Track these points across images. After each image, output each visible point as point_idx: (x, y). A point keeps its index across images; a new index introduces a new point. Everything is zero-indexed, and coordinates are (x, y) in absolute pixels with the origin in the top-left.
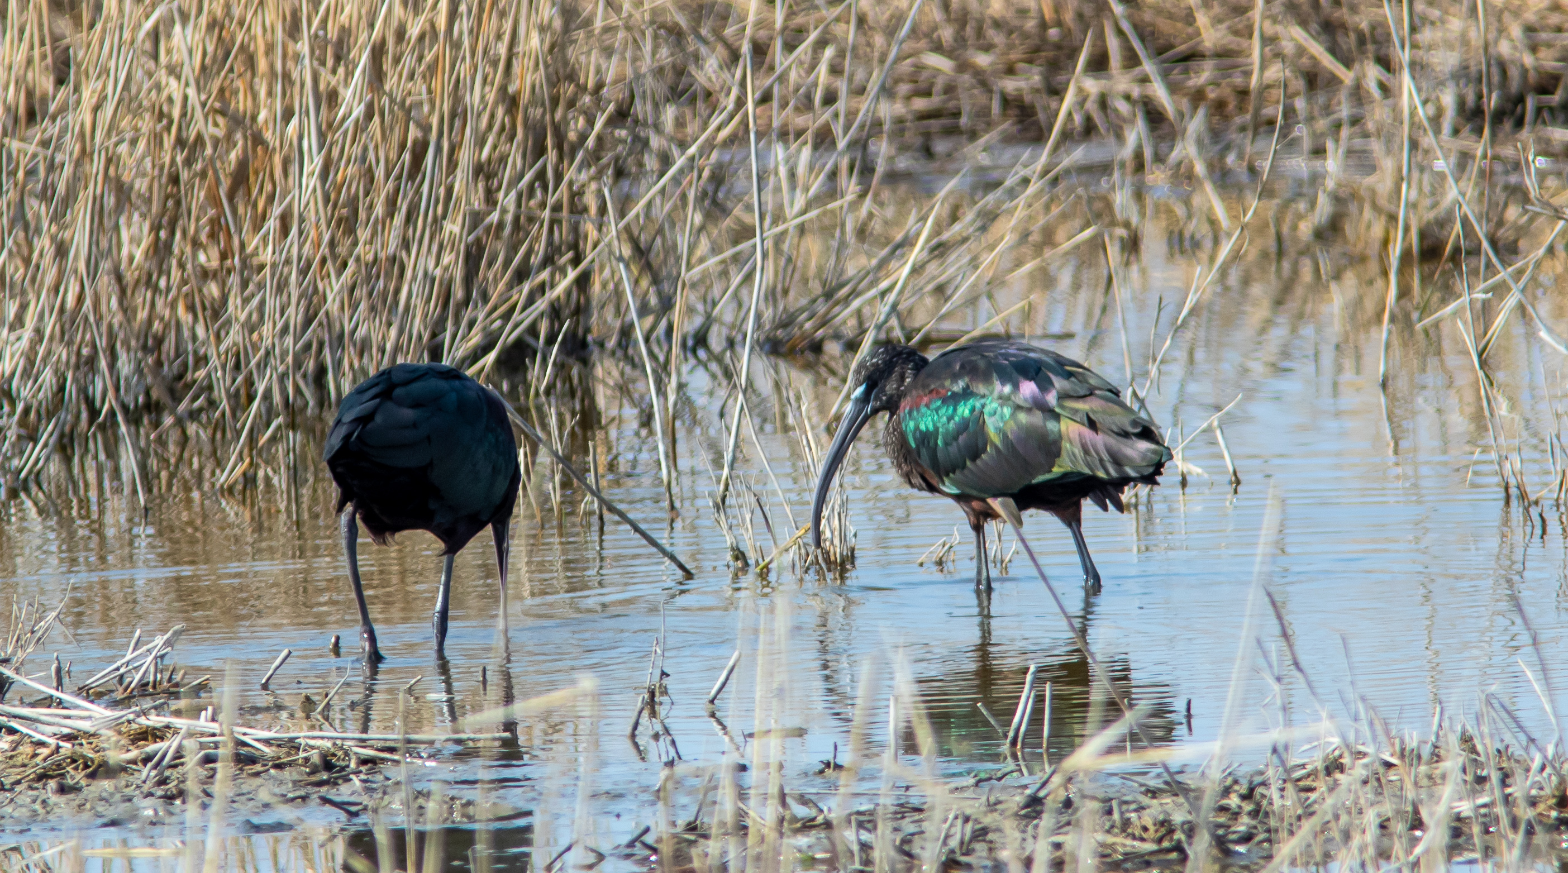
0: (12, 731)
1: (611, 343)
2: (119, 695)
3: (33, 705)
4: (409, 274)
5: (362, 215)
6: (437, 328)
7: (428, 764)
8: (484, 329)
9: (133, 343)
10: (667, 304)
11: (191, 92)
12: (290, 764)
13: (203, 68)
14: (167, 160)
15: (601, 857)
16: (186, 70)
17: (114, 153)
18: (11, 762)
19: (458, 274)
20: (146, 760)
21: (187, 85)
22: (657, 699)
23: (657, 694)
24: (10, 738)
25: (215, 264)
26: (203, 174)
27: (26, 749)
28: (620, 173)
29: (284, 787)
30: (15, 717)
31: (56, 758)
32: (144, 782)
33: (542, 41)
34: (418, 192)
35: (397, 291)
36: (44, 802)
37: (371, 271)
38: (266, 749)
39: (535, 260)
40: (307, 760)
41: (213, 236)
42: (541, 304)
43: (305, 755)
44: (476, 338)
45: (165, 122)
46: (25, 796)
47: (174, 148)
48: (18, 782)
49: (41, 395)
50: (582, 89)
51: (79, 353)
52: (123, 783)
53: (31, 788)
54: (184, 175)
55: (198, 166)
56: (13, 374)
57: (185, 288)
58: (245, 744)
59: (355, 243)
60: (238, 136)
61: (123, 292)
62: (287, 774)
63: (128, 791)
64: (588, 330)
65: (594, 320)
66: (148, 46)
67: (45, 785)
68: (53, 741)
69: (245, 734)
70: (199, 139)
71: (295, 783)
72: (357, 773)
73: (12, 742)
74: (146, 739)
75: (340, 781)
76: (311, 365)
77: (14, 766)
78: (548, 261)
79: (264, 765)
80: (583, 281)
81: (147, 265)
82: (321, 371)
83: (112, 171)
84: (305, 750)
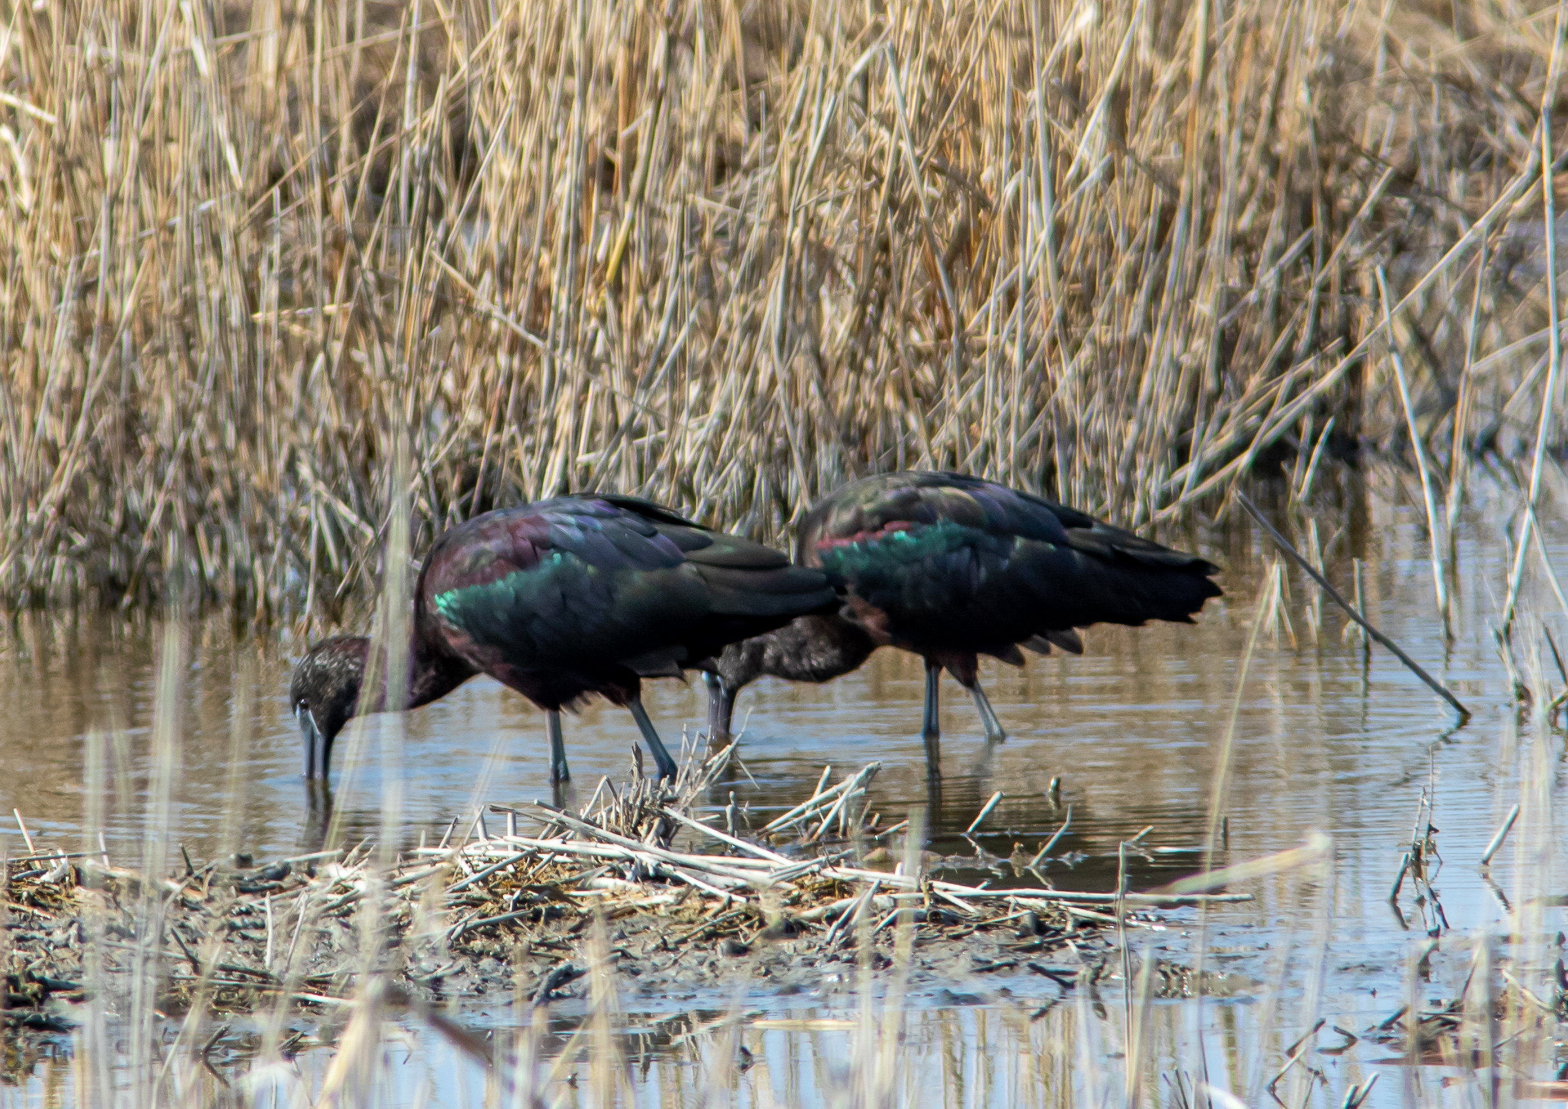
0: (678, 882)
1: (1386, 444)
2: (804, 841)
3: (703, 852)
4: (1151, 360)
5: (1100, 288)
6: (1185, 424)
7: (1156, 928)
8: (1238, 424)
9: (833, 433)
10: (1450, 400)
11: (905, 145)
12: (996, 926)
13: (921, 118)
14: (876, 223)
15: (1352, 1040)
16: (899, 121)
17: (815, 214)
18: (676, 918)
19: (1210, 362)
20: (831, 919)
21: (900, 137)
22: (1423, 858)
23: (1424, 852)
24: (676, 890)
25: (930, 343)
26: (918, 240)
27: (694, 903)
28: (1400, 247)
29: (989, 952)
30: (684, 865)
31: (728, 913)
32: (829, 943)
33: (1311, 95)
34: (1164, 266)
35: (1138, 381)
36: (712, 964)
37: (1107, 357)
38: (970, 908)
39: (1301, 346)
40: (1016, 920)
41: (928, 310)
42: (1305, 398)
43: (1015, 915)
44: (1229, 436)
45: (874, 179)
46: (690, 957)
47: (884, 210)
48: (684, 941)
49: (726, 490)
50: (1356, 150)
51: (770, 442)
52: (805, 944)
53: (697, 948)
54: (896, 242)
55: (912, 231)
56: (694, 467)
57: (894, 371)
58: (946, 902)
59: (1090, 322)
60: (959, 197)
61: (823, 372)
62: (993, 937)
63: (809, 953)
64: (1359, 428)
65: (1367, 415)
66: (858, 91)
67: (714, 945)
68: (724, 895)
69: (946, 890)
70: (914, 200)
71: (1002, 947)
72: (1073, 937)
73: (678, 894)
74: (831, 894)
75: (1054, 947)
76: (1037, 464)
77: (680, 923)
78: (1315, 346)
79: (967, 927)
80: (1355, 373)
81: (851, 342)
82: (1049, 472)
83: (812, 234)
84: (1015, 910)
